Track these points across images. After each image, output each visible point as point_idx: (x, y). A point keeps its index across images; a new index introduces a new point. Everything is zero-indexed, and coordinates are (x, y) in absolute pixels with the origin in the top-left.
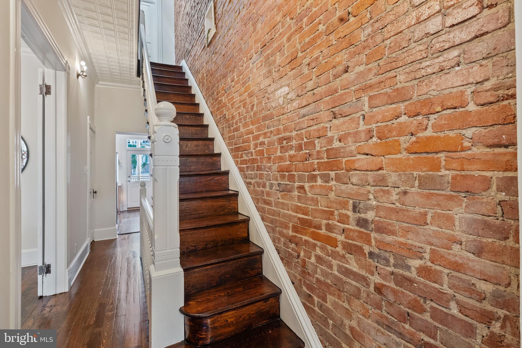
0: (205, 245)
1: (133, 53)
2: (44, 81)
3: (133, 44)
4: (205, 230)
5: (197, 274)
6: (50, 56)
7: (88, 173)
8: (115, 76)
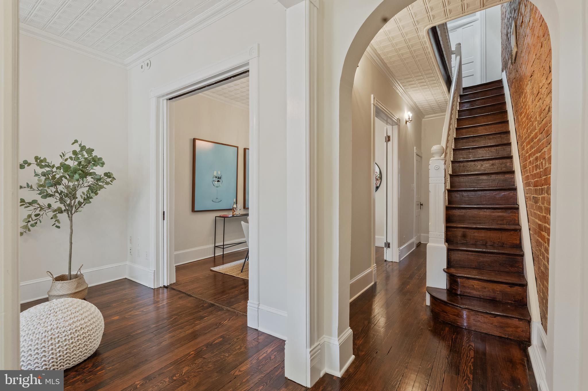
0: (475, 241)
1: (444, 92)
2: (387, 134)
3: (442, 87)
4: (475, 230)
5: (460, 255)
6: (389, 120)
7: (415, 190)
8: (436, 110)
